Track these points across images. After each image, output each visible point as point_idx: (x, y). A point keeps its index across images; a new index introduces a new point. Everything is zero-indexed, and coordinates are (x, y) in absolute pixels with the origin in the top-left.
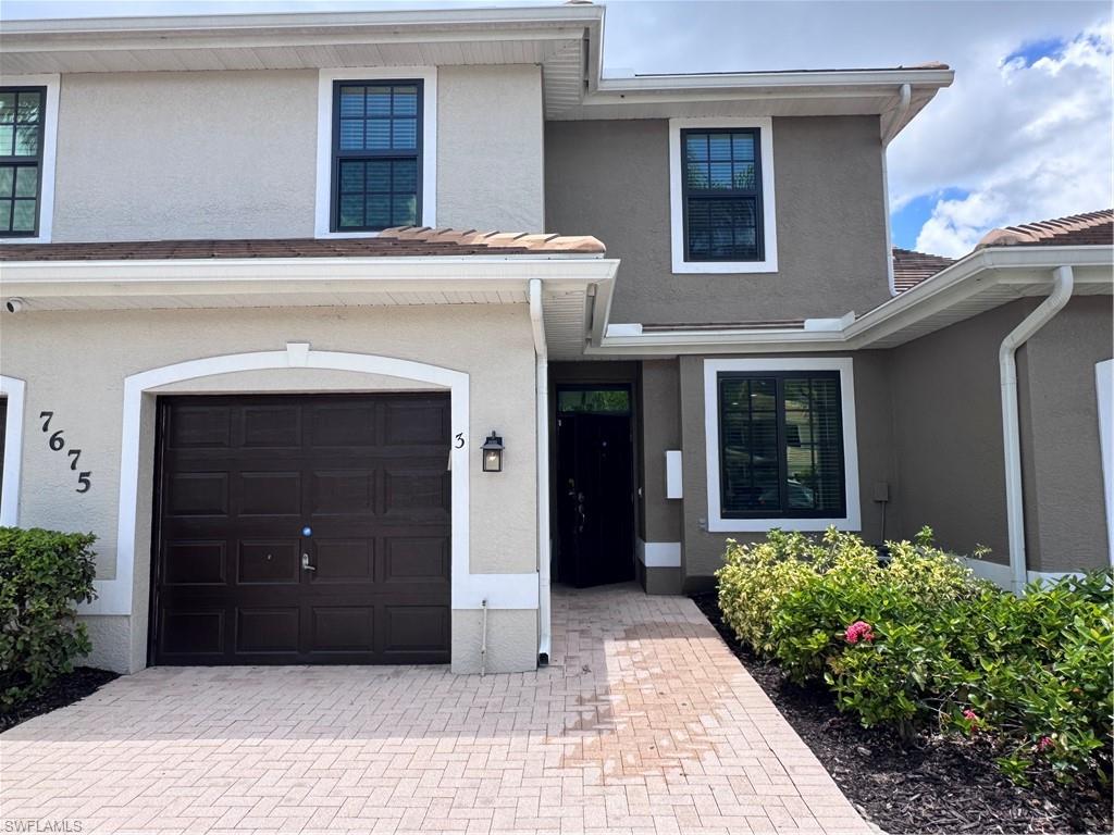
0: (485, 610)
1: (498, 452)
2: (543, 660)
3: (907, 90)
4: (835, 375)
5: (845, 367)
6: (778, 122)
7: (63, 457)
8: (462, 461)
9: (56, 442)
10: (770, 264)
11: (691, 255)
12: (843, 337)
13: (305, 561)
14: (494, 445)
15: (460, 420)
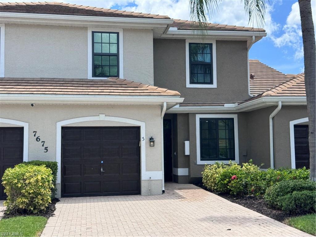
0: (150, 180)
1: (153, 142)
2: (163, 192)
3: (254, 37)
4: (233, 119)
5: (235, 117)
6: (218, 42)
7: (40, 143)
8: (143, 144)
9: (38, 139)
10: (215, 85)
11: (192, 82)
12: (235, 109)
13: (102, 170)
14: (151, 140)
15: (143, 134)
